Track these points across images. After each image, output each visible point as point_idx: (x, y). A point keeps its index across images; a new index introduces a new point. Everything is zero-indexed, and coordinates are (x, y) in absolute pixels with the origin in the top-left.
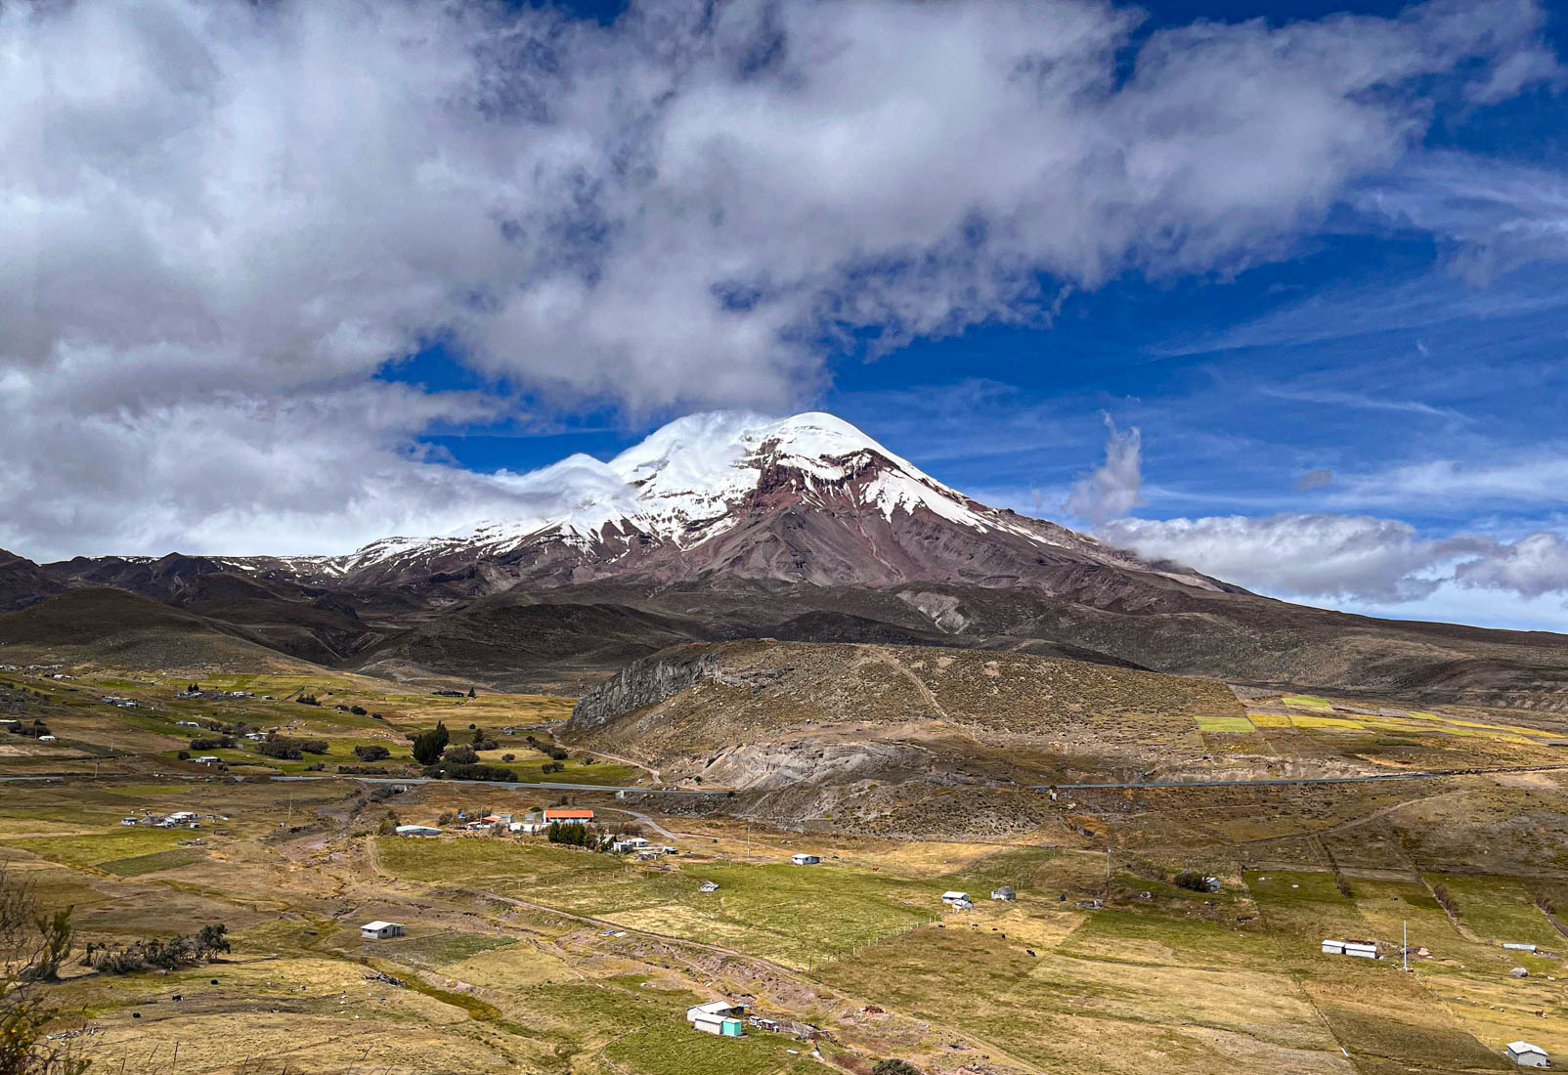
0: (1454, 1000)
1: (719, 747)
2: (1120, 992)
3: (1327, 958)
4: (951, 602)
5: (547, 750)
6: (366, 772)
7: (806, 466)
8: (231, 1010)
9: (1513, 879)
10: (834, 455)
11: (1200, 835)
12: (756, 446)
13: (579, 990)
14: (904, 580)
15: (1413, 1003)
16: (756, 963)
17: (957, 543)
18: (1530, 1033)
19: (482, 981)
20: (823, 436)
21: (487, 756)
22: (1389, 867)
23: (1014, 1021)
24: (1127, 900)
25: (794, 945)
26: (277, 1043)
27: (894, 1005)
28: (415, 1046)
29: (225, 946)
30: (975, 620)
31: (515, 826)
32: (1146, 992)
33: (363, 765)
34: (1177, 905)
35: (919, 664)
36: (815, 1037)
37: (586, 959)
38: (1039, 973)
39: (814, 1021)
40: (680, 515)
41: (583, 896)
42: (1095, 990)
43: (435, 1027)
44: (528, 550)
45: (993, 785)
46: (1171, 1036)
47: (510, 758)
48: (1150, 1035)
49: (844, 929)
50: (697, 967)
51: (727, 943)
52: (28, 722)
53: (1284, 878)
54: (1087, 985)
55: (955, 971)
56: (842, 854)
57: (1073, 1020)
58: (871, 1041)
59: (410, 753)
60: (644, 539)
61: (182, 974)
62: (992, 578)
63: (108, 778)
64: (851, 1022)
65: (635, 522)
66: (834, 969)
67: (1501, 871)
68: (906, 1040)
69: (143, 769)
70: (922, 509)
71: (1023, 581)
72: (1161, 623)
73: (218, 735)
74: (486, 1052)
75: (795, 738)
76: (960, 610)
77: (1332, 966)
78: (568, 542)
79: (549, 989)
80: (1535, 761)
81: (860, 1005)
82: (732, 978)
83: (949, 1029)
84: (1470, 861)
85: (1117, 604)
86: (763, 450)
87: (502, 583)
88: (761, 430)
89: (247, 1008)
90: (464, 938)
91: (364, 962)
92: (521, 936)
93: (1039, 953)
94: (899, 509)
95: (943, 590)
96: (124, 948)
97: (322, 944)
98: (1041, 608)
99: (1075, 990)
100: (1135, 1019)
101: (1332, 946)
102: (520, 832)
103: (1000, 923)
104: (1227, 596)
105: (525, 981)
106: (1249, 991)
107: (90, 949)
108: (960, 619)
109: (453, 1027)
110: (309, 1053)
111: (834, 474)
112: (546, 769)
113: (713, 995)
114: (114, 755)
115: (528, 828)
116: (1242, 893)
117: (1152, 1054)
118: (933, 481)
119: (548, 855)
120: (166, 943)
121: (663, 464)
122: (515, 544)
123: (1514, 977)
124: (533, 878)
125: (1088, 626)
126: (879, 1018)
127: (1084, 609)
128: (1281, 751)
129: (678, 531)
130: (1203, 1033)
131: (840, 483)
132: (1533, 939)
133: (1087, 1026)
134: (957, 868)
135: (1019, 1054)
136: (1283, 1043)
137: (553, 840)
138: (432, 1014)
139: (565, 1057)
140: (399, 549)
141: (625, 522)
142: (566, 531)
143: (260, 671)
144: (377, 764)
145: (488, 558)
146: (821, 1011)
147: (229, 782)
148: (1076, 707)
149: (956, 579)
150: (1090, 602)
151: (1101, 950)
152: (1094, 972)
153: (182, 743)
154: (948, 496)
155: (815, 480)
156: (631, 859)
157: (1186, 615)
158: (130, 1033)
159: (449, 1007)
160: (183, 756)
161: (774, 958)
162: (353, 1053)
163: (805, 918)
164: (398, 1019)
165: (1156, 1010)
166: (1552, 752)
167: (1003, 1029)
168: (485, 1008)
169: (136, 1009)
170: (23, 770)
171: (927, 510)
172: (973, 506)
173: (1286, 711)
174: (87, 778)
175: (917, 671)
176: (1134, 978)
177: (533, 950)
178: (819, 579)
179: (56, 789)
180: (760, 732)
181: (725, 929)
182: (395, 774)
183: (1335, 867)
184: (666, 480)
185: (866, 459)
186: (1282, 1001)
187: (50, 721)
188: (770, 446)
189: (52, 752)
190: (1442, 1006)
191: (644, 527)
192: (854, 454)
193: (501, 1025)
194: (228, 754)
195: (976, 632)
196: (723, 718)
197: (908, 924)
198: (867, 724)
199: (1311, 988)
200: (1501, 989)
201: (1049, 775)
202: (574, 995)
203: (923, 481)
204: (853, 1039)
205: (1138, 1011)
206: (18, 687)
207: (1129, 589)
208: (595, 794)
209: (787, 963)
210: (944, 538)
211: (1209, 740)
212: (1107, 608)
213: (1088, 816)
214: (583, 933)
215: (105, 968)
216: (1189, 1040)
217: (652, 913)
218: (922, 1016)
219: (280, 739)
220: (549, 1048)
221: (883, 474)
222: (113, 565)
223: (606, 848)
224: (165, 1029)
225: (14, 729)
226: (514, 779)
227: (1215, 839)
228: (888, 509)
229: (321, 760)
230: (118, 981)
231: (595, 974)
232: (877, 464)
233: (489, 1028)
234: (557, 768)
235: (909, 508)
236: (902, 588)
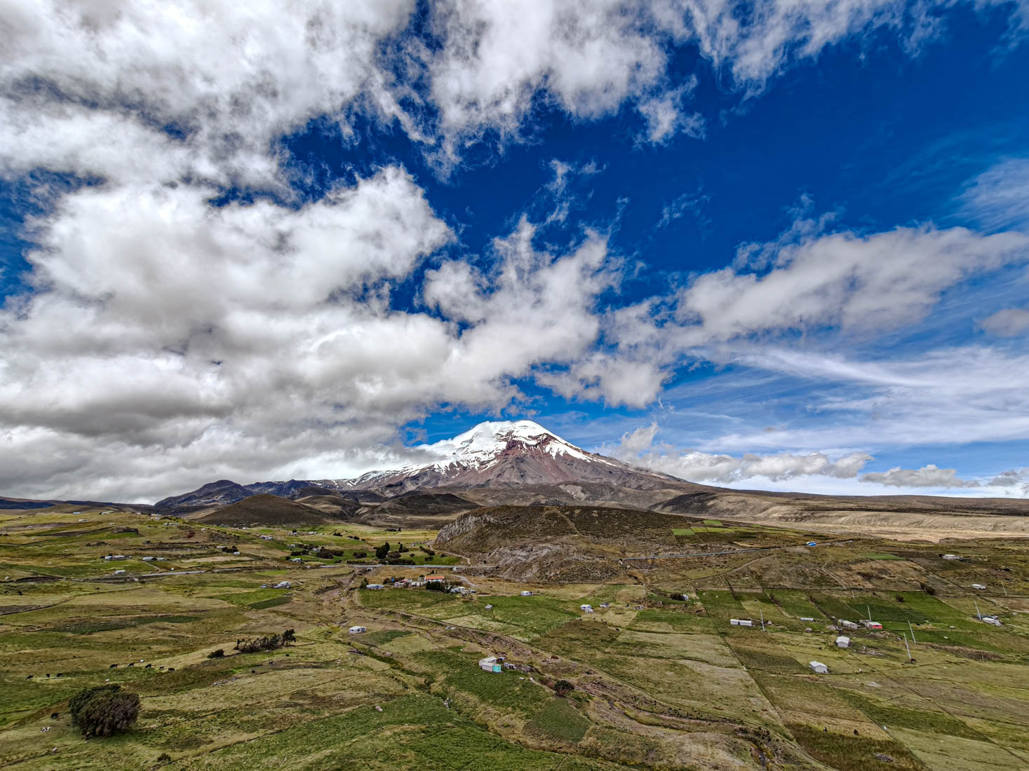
0: (785, 643)
1: (492, 548)
2: (654, 646)
3: (732, 627)
4: (579, 488)
5: (426, 551)
6: (357, 563)
7: (523, 440)
8: (293, 668)
9: (800, 590)
10: (533, 436)
11: (679, 577)
12: (504, 434)
13: (435, 653)
14: (561, 481)
15: (769, 645)
16: (507, 639)
17: (580, 467)
18: (819, 658)
19: (396, 651)
20: (528, 429)
21: (404, 556)
22: (751, 587)
23: (612, 661)
24: (653, 605)
25: (522, 630)
26: (309, 683)
27: (563, 655)
28: (366, 682)
29: (294, 639)
30: (588, 495)
31: (413, 583)
32: (664, 645)
33: (356, 560)
34: (672, 607)
35: (568, 513)
36: (532, 671)
37: (439, 640)
38: (621, 639)
39: (531, 664)
40: (478, 459)
41: (439, 613)
42: (643, 645)
43: (375, 673)
44: (423, 473)
45: (598, 559)
46: (675, 665)
47: (413, 555)
48: (667, 665)
49: (542, 622)
50: (484, 642)
51: (495, 631)
52: (230, 547)
53: (712, 594)
54: (639, 643)
55: (588, 639)
56: (541, 590)
57: (635, 659)
58: (554, 672)
59: (375, 554)
60: (465, 469)
61: (275, 652)
62: (593, 479)
63: (259, 569)
64: (545, 663)
65: (461, 463)
66: (539, 640)
67: (794, 587)
68: (568, 671)
69: (272, 564)
70: (566, 454)
71: (605, 480)
72: (656, 494)
73: (301, 550)
74: (396, 683)
75: (521, 544)
76: (582, 491)
77: (735, 630)
78: (437, 471)
79: (423, 653)
80: (800, 542)
81: (549, 656)
82: (497, 647)
83: (585, 665)
84: (781, 583)
85: (639, 487)
86: (507, 435)
87: (410, 487)
88: (506, 426)
89: (299, 667)
90: (391, 632)
91: (349, 644)
92: (413, 630)
93: (621, 630)
94: (558, 454)
95: (575, 484)
96: (253, 641)
97: (333, 637)
98: (612, 489)
99: (635, 645)
100: (660, 658)
101: (734, 621)
102: (415, 586)
103: (604, 617)
104: (679, 483)
105: (414, 651)
106: (704, 643)
107: (239, 642)
108: (583, 494)
109: (383, 673)
110: (321, 687)
111: (534, 442)
112: (426, 559)
113: (490, 653)
114: (261, 559)
115: (418, 584)
116: (697, 600)
117: (668, 673)
118: (569, 444)
119: (426, 595)
120: (270, 638)
121: (471, 441)
122: (417, 472)
123: (807, 632)
124: (419, 605)
125: (629, 496)
126: (557, 661)
127: (627, 489)
128: (705, 541)
129: (477, 465)
130: (687, 662)
131: (536, 446)
132: (812, 616)
133: (641, 661)
134: (586, 594)
135: (615, 676)
136: (720, 665)
137: (428, 588)
138: (375, 668)
139: (428, 684)
140: (375, 475)
141: (458, 463)
142: (436, 467)
143: (320, 524)
144: (362, 560)
145: (407, 478)
146: (533, 660)
147: (305, 568)
148: (627, 527)
149: (580, 480)
150: (629, 487)
151: (644, 627)
152: (642, 637)
153: (287, 553)
154: (575, 449)
155: (527, 445)
156: (458, 596)
157: (665, 490)
158: (249, 680)
159: (382, 663)
160: (288, 558)
161: (514, 636)
162: (340, 686)
163: (527, 618)
164: (360, 669)
165: (668, 653)
166: (806, 538)
167: (607, 665)
168: (396, 663)
169: (254, 669)
170: (225, 566)
171: (568, 455)
172: (585, 453)
173: (705, 526)
174: (250, 569)
175: (567, 515)
176: (658, 639)
177: (417, 636)
178: (530, 482)
179: (237, 574)
180: (508, 541)
181: (495, 624)
182: (369, 563)
183: (731, 588)
184: (473, 446)
185: (545, 437)
186: (717, 647)
187: (239, 547)
188: (510, 433)
189: (238, 559)
190: (780, 646)
191: (465, 464)
192: (540, 435)
193: (403, 671)
194: (305, 557)
195: (589, 499)
196: (494, 536)
197: (567, 619)
198: (549, 537)
199: (728, 640)
200: (803, 638)
201: (619, 555)
202: (432, 655)
203: (566, 444)
204: (547, 672)
205: (661, 653)
206: (228, 533)
207: (643, 481)
208: (445, 569)
209: (520, 638)
210: (575, 465)
211: (678, 538)
212: (636, 489)
213: (635, 571)
214: (440, 628)
215: (244, 651)
216: (682, 667)
217: (466, 618)
218: (574, 660)
219: (325, 550)
220: (422, 680)
221: (551, 442)
222: (270, 484)
223: (448, 591)
224: (264, 677)
225: (224, 550)
226: (414, 564)
227: (684, 578)
228: (554, 455)
229: (341, 558)
230: (248, 656)
231: (442, 646)
232: (548, 439)
233: (398, 672)
234: (431, 559)
235: (561, 454)
236: (560, 484)
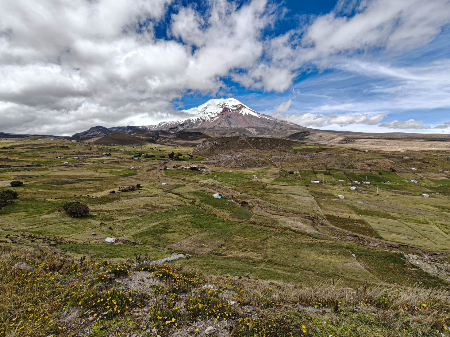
0: (330, 189)
1: (217, 154)
2: (279, 190)
3: (311, 183)
4: (254, 129)
5: (190, 155)
6: (161, 160)
7: (230, 107)
8: (142, 197)
9: (341, 170)
10: (235, 105)
11: (293, 165)
12: (222, 104)
13: (196, 192)
14: (247, 126)
15: (324, 190)
16: (223, 187)
17: (255, 120)
18: (342, 194)
19: (181, 191)
20: (233, 102)
21: (180, 157)
22: (322, 169)
23: (263, 195)
24: (281, 176)
25: (229, 184)
26: (149, 201)
27: (244, 193)
28: (170, 201)
29: (141, 187)
30: (258, 132)
31: (185, 168)
32: (283, 189)
33: (161, 159)
34: (289, 176)
35: (249, 140)
36: (232, 198)
37: (197, 188)
38: (267, 187)
39: (232, 196)
40: (210, 116)
41: (196, 178)
42: (275, 190)
43: (174, 198)
44: (186, 123)
45: (260, 159)
46: (287, 196)
47: (184, 157)
48: (284, 196)
49: (237, 182)
50: (214, 188)
51: (219, 185)
52: (108, 154)
53: (305, 172)
54: (274, 189)
55: (254, 187)
56: (237, 170)
57: (272, 194)
58: (241, 198)
59: (168, 156)
60: (204, 121)
61: (135, 191)
62: (261, 125)
63: (122, 162)
64: (238, 196)
65: (202, 118)
66: (235, 188)
67: (339, 169)
68: (246, 198)
69: (127, 160)
70: (249, 114)
71: (266, 126)
72: (288, 132)
73: (138, 155)
74: (181, 202)
75: (229, 152)
76: (256, 131)
77: (312, 185)
78: (192, 122)
79: (191, 192)
80: (345, 152)
81: (239, 193)
82: (219, 190)
83: (253, 196)
84: (334, 168)
85: (281, 129)
86: (223, 105)
87: (181, 129)
88: (222, 101)
89: (145, 196)
90: (178, 185)
91: (163, 189)
92: (187, 184)
93: (267, 184)
94: (246, 114)
95: (253, 128)
96: (125, 188)
97: (156, 186)
98: (269, 130)
99: (272, 190)
100: (282, 194)
101: (312, 181)
102: (186, 168)
103: (261, 180)
104: (298, 127)
105: (188, 191)
106: (299, 189)
107: (120, 188)
108: (256, 132)
109: (176, 198)
110: (154, 203)
111: (235, 109)
112: (190, 158)
113: (216, 192)
114: (122, 158)
115: (187, 168)
116: (299, 174)
117: (284, 199)
118: (251, 109)
119: (190, 172)
120: (131, 187)
121: (206, 108)
122: (183, 122)
123: (340, 185)
124: (188, 175)
125: (276, 133)
126: (242, 195)
127: (275, 130)
128: (306, 151)
129: (209, 119)
130: (292, 195)
131: (236, 110)
132: (343, 179)
133: (274, 195)
134: (255, 172)
135: (264, 200)
136: (304, 196)
137: (191, 169)
138: (173, 196)
139: (194, 202)
140: (164, 124)
142: (191, 120)
143: (144, 144)
144: (164, 159)
145: (179, 125)
146: (233, 194)
147: (140, 162)
148: (274, 146)
149: (255, 126)
150: (276, 129)
151: (277, 183)
152: (275, 187)
153: (132, 156)
154: (254, 112)
155: (232, 110)
156: (204, 172)
157: (292, 130)
158: (127, 201)
159: (176, 195)
160: (133, 158)
161: (226, 186)
162: (161, 203)
163: (231, 180)
164: (168, 197)
165: (285, 192)
166: (348, 150)
167: (261, 196)
168: (181, 195)
169: (128, 197)
170: (108, 161)
171: (250, 114)
172: (258, 113)
173: (307, 145)
174: (118, 162)
175: (248, 141)
176: (282, 187)
177: (188, 186)
178: (233, 126)
179: (114, 164)
180: (223, 151)
181: (218, 182)
182: (166, 160)
183: (313, 169)
184: (207, 110)
185: (240, 106)
186: (304, 190)
187: (112, 153)
188: (224, 104)
189: (112, 158)
190: (328, 190)
191: (204, 119)
192: (238, 105)
193: (184, 198)
194: (139, 158)
195: (258, 134)
196: (218, 150)
197: (247, 181)
198: (240, 150)
199: (308, 188)
200: (338, 187)
201: (269, 157)
202: (195, 193)
203: (250, 109)
204: (238, 198)
205: (282, 192)
206: (106, 148)
207: (283, 126)
208: (198, 162)
209: (228, 187)
210: (253, 119)
211: (294, 150)
212: (279, 130)
213: (275, 163)
214: (196, 184)
215: (123, 191)
216: (289, 197)
217: (207, 180)
218: (249, 194)
219: (148, 155)
220: (191, 201)
221: (243, 108)
222: (119, 128)
223: (199, 171)
224: (132, 200)
225: (106, 155)
226: (185, 160)
227: (295, 166)
228: (244, 114)
229: (155, 158)
230: (124, 193)
231: (198, 190)
232: (242, 107)
233: (182, 198)
234: (192, 158)
235: (247, 114)
236: (246, 127)
